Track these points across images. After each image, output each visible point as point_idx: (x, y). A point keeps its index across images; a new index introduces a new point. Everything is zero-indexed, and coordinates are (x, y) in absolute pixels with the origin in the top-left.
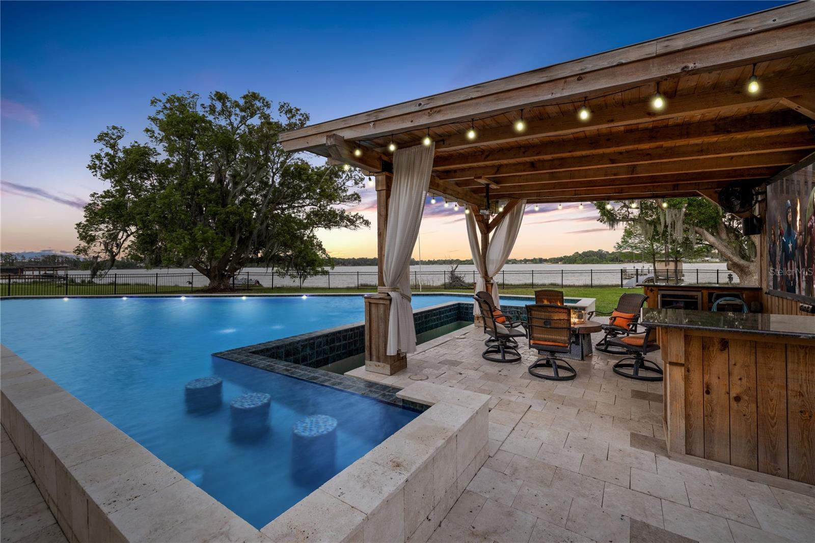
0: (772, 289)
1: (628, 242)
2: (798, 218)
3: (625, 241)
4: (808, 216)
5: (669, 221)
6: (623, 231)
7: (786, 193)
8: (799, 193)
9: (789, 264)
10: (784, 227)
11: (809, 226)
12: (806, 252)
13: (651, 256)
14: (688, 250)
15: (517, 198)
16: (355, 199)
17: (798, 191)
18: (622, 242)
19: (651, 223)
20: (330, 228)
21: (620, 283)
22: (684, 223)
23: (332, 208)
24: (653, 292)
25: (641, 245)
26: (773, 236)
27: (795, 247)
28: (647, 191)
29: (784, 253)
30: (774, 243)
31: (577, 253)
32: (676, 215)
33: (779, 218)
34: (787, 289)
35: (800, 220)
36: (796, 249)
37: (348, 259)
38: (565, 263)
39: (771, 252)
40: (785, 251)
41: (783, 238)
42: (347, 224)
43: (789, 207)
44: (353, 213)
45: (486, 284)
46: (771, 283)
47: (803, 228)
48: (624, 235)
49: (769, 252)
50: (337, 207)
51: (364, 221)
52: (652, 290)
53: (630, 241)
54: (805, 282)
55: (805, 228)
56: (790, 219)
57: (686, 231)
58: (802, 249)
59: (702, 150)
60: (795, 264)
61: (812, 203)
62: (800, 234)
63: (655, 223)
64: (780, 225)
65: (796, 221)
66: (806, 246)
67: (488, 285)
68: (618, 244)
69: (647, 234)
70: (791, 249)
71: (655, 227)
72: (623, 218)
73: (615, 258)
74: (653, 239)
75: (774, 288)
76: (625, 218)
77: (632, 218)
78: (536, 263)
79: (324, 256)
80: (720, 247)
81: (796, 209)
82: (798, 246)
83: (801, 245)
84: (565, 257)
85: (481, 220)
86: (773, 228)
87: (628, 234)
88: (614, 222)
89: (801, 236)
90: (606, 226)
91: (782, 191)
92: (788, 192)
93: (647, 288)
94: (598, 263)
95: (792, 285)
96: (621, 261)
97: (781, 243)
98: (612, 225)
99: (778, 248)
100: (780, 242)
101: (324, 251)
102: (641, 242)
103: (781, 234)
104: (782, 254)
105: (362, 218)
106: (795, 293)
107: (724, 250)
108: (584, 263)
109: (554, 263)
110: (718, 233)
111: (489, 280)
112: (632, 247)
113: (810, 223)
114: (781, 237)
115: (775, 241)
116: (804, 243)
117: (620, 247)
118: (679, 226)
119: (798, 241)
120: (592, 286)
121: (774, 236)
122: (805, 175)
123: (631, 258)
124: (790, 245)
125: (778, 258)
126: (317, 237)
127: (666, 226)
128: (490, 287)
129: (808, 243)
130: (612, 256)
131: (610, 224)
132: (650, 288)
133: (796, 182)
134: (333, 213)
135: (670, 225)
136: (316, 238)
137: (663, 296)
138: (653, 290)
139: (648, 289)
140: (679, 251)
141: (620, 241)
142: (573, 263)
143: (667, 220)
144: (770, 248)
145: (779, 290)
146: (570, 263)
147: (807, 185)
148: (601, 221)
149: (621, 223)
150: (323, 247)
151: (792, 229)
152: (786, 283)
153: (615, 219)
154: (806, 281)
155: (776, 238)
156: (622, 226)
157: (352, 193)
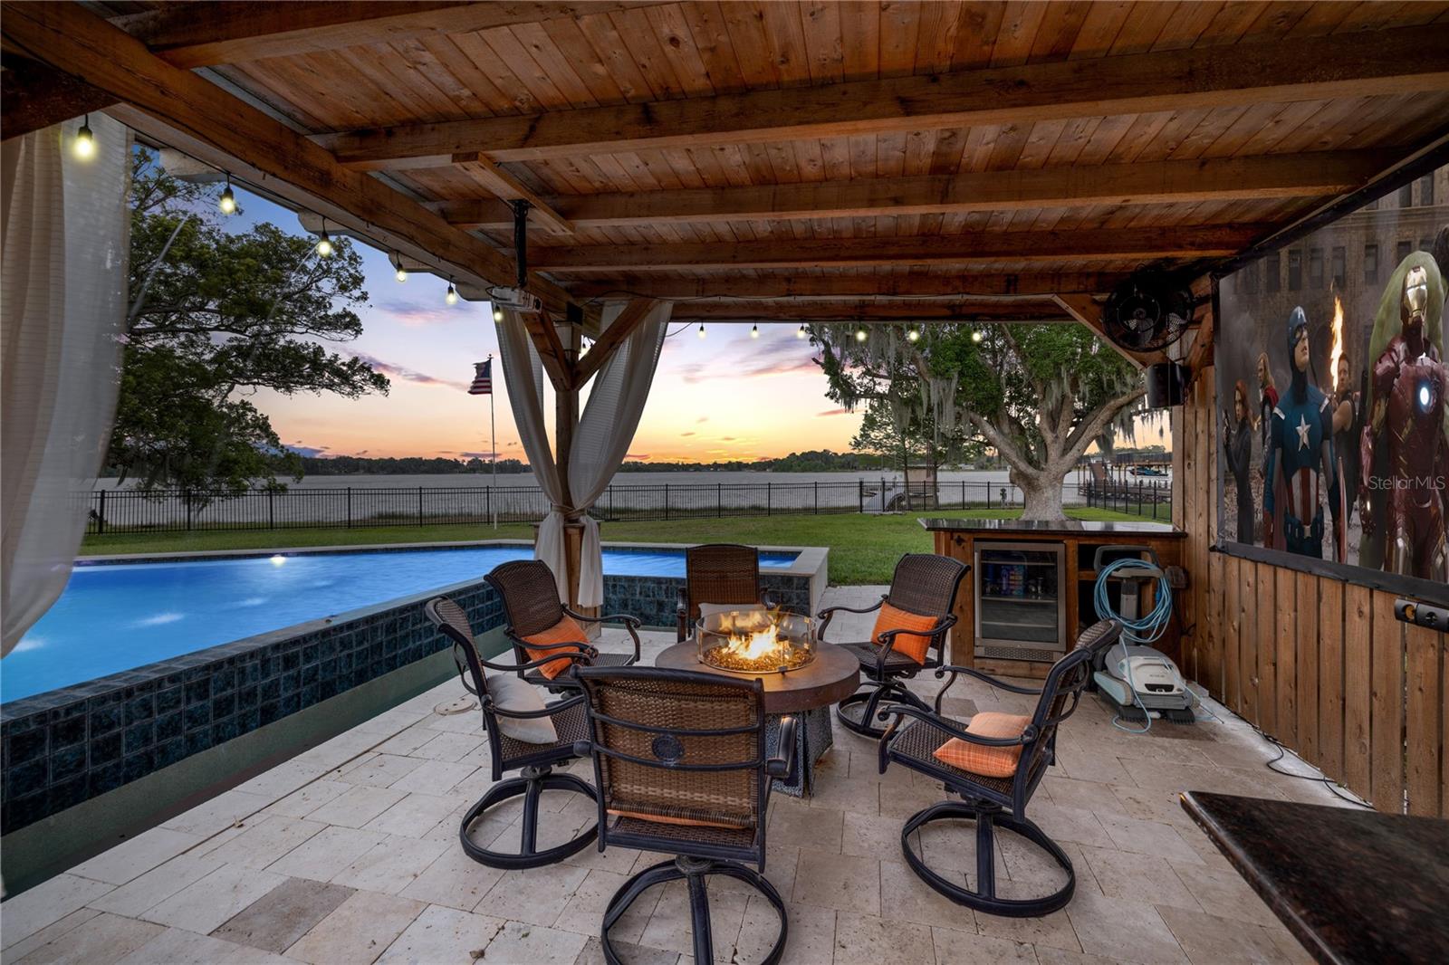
0: (1235, 541)
1: (869, 436)
2: (1337, 351)
3: (865, 435)
4: (1375, 345)
5: (935, 400)
6: (863, 417)
7: (1291, 289)
8: (1341, 282)
9: (1296, 479)
10: (1281, 380)
11: (1380, 369)
12: (1367, 444)
13: (903, 461)
14: (952, 451)
15: (647, 296)
16: (347, 326)
17: (1337, 279)
18: (861, 436)
19: (906, 402)
20: (289, 389)
21: (857, 503)
22: (955, 404)
23: (291, 342)
24: (963, 544)
25: (889, 442)
26: (1238, 407)
27: (1322, 429)
28: (949, 291)
29: (1278, 452)
30: (1244, 425)
31: (794, 454)
32: (944, 390)
33: (1261, 359)
34: (1288, 544)
35: (1343, 357)
36: (1326, 436)
37: (381, 459)
38: (775, 470)
39: (1233, 448)
40: (1283, 446)
41: (1276, 410)
42: (332, 381)
43: (1300, 327)
44: (346, 358)
45: (565, 529)
46: (1233, 527)
47: (1355, 379)
48: (864, 425)
49: (1227, 447)
50: (303, 337)
51: (372, 376)
52: (960, 541)
53: (872, 435)
54: (1360, 531)
55: (1364, 380)
56: (1303, 356)
57: (958, 417)
58: (1350, 440)
59: (1191, 73)
60: (1322, 478)
61: (1397, 305)
62: (1344, 394)
63: (913, 402)
64: (1265, 376)
65: (1328, 361)
66: (1366, 429)
67: (571, 531)
68: (855, 438)
69: (901, 421)
70: (1305, 440)
71: (913, 411)
72: (865, 392)
73: (846, 463)
74: (905, 433)
75: (1241, 539)
76: (869, 393)
77: (878, 393)
78: (732, 470)
79: (273, 451)
80: (1002, 446)
81: (1330, 329)
82: (1334, 431)
83: (1348, 427)
84: (776, 460)
85: (550, 348)
86: (1239, 384)
87: (870, 422)
88: (851, 399)
89: (1348, 403)
90: (840, 406)
91: (1274, 286)
92: (1295, 285)
93: (949, 535)
94: (824, 470)
95: (1308, 533)
96: (854, 469)
97: (1269, 423)
98: (849, 405)
99: (1258, 438)
100: (1264, 420)
101: (273, 439)
102: (888, 437)
103: (1270, 400)
104: (1272, 452)
105: (369, 369)
106: (1319, 554)
107: (1007, 450)
108: (804, 470)
109: (759, 471)
110: (998, 423)
111: (574, 516)
112: (874, 444)
113: (1387, 363)
114: (1267, 409)
115: (1245, 418)
116: (1360, 421)
117: (857, 444)
118: (949, 409)
119: (1336, 417)
120: (816, 511)
121: (1245, 408)
122: (1367, 228)
123: (870, 463)
124: (1303, 429)
125: (1256, 464)
126: (254, 406)
127: (930, 410)
128: (575, 537)
129: (1375, 422)
130: (843, 460)
131: (845, 403)
132: (956, 536)
133: (1328, 254)
134: (294, 353)
135: (936, 407)
136: (251, 410)
137: (985, 554)
138: (963, 541)
139: (952, 538)
140: (941, 452)
141: (858, 434)
142: (788, 471)
143: (932, 398)
144: (1228, 438)
145: (1261, 545)
146: (783, 471)
147: (1376, 256)
148: (832, 398)
149: (863, 400)
150: (273, 429)
151: (1311, 385)
152: (1286, 528)
153: (854, 393)
154: (1364, 527)
155: (1251, 412)
156: (863, 406)
157: (340, 311)
